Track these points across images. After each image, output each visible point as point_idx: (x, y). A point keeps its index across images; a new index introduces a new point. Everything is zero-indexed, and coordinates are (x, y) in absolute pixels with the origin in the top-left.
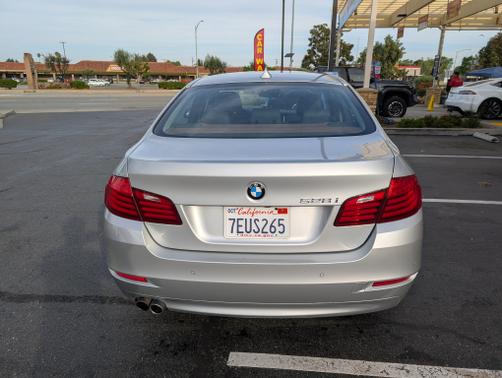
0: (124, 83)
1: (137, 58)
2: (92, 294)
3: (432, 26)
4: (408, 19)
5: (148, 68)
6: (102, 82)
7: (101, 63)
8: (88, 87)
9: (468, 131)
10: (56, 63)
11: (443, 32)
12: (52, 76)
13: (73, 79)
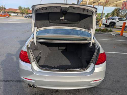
0: (21, 15)
1: (24, 8)
2: (14, 79)
3: (101, 5)
4: (96, 3)
5: (28, 12)
6: (15, 14)
7: (15, 9)
8: (11, 16)
9: (110, 33)
10: (2, 9)
11: (104, 7)
12: (1, 12)
13: (7, 13)
